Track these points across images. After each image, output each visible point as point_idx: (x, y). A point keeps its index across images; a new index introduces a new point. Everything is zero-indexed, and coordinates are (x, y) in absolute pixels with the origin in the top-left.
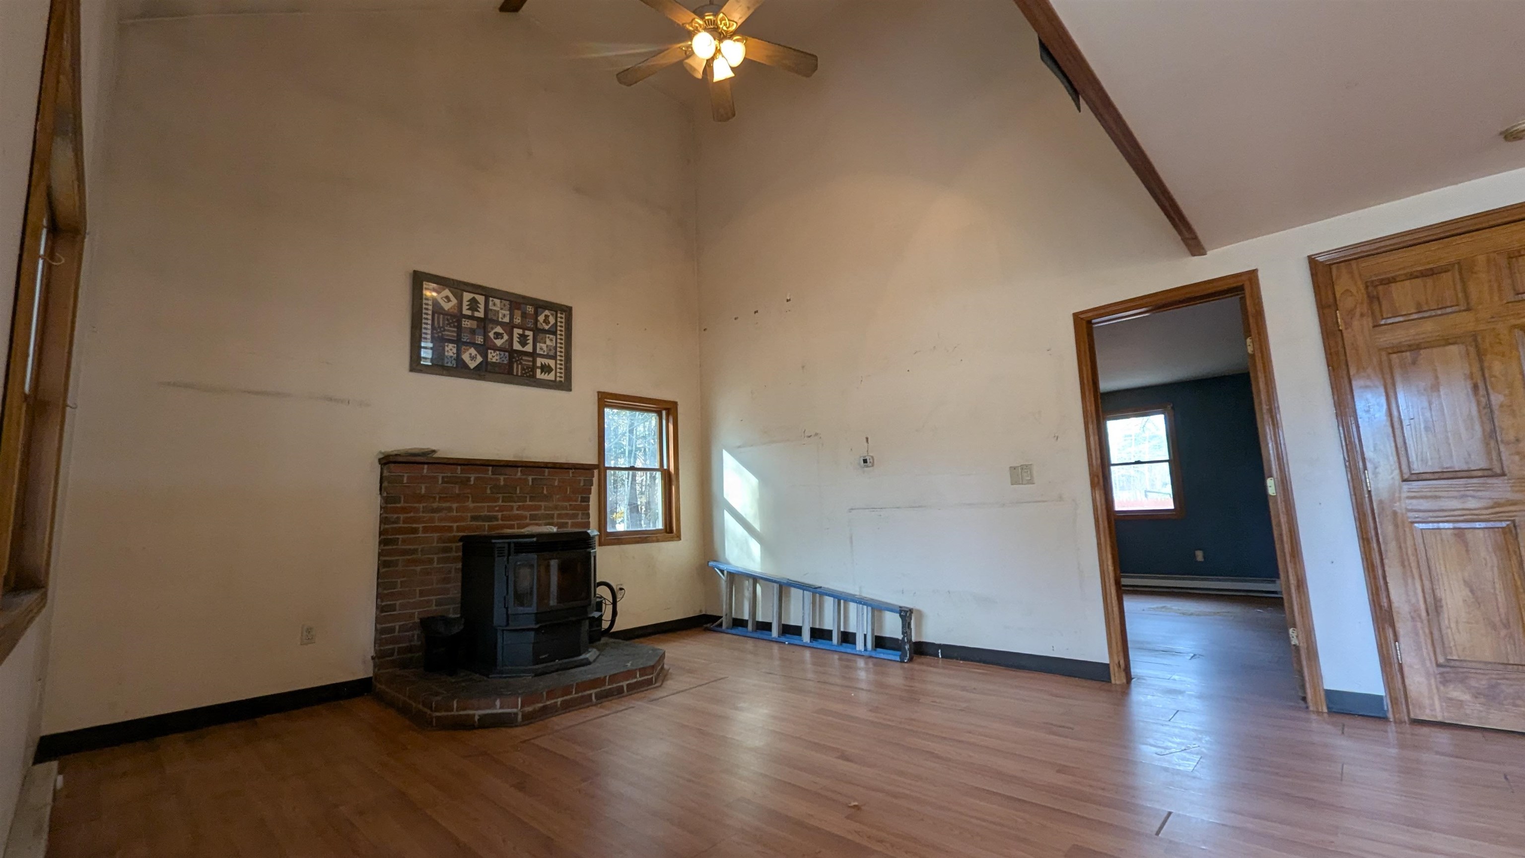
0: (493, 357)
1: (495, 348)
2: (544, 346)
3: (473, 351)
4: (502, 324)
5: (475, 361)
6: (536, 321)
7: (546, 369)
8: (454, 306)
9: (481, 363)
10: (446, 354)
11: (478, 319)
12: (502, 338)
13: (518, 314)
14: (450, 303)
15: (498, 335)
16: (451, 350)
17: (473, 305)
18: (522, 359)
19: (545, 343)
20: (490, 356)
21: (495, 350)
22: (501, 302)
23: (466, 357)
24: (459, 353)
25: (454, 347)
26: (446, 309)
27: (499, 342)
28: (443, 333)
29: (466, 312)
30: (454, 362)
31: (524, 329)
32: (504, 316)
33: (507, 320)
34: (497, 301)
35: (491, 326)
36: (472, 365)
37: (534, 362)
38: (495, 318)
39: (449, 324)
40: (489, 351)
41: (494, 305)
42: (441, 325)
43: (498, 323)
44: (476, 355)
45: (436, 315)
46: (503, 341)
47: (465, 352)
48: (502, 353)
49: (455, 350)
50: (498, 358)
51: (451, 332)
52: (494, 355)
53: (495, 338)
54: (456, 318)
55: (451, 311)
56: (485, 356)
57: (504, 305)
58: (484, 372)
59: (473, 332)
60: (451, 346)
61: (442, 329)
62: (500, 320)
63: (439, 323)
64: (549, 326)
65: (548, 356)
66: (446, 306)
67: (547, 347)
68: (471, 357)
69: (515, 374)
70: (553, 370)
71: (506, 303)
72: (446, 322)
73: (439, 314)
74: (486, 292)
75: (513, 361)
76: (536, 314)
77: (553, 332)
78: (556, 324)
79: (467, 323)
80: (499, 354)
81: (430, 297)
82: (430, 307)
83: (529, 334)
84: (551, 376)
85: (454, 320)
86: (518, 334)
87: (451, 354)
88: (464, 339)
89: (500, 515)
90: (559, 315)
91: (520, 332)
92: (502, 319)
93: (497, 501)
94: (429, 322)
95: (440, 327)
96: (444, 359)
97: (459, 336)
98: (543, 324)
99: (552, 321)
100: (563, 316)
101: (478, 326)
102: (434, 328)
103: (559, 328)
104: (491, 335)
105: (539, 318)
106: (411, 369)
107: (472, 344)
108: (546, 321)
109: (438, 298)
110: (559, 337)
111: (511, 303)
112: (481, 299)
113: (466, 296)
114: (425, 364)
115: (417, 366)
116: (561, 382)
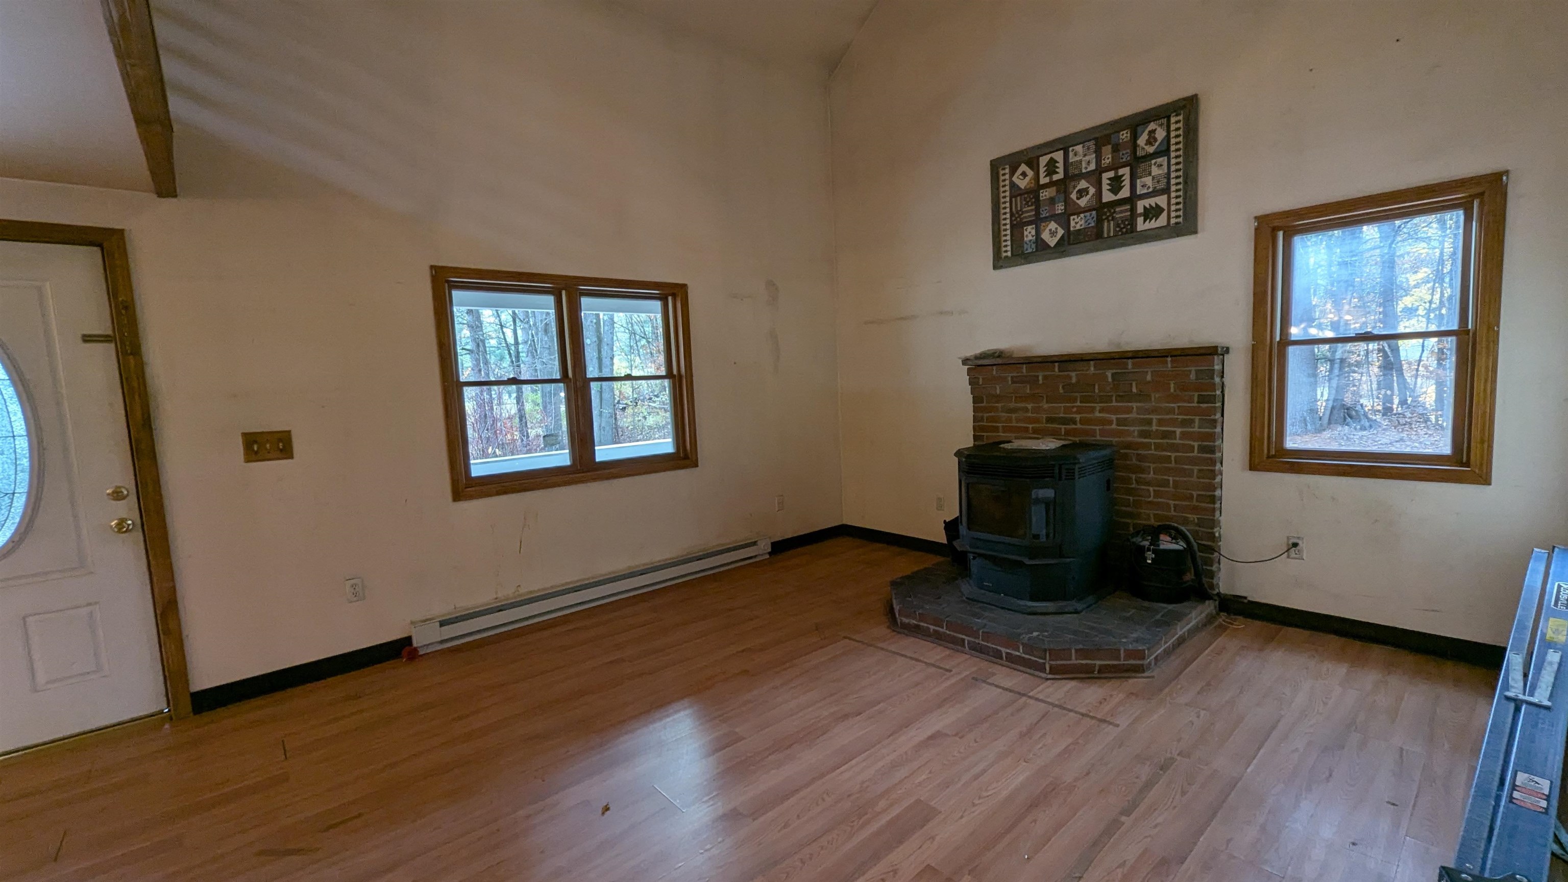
0: (1076, 223)
1: (1079, 211)
2: (1148, 180)
3: (1053, 225)
4: (1087, 176)
5: (1055, 236)
6: (1135, 146)
8: (1031, 180)
9: (1063, 237)
10: (1025, 239)
11: (1058, 182)
12: (1088, 193)
13: (1107, 151)
14: (1027, 178)
15: (1082, 193)
16: (1030, 233)
17: (1052, 167)
18: (1115, 212)
19: (1150, 174)
20: (1072, 223)
21: (1078, 214)
22: (1084, 147)
23: (1045, 236)
24: (1038, 233)
25: (1033, 228)
26: (1023, 188)
27: (1083, 202)
28: (1022, 216)
29: (1044, 180)
30: (1034, 246)
31: (1117, 168)
32: (1089, 163)
33: (1092, 167)
34: (1080, 148)
35: (1073, 184)
36: (1052, 242)
37: (1133, 209)
38: (1077, 172)
39: (1027, 203)
40: (1072, 218)
41: (1075, 154)
42: (1019, 209)
43: (1081, 176)
44: (1056, 229)
45: (1014, 199)
46: (1089, 197)
47: (1045, 230)
48: (1088, 214)
49: (1033, 232)
50: (1083, 222)
51: (1029, 213)
52: (1078, 220)
53: (1078, 199)
54: (1034, 192)
55: (1028, 187)
56: (1066, 225)
57: (1088, 149)
58: (1066, 246)
59: (1052, 201)
60: (1029, 227)
61: (1020, 213)
62: (1084, 171)
63: (1017, 207)
64: (1157, 144)
65: (1155, 193)
66: (1022, 184)
67: (1153, 178)
68: (1052, 233)
69: (1106, 236)
70: (1163, 210)
71: (1091, 144)
72: (1024, 203)
73: (1016, 197)
74: (1064, 144)
75: (1103, 220)
76: (1135, 137)
77: (1164, 151)
78: (1168, 137)
79: (1045, 194)
80: (1085, 217)
81: (1007, 182)
82: (1008, 194)
83: (1125, 171)
84: (1162, 221)
85: (1032, 196)
86: (1109, 179)
87: (1030, 238)
88: (1044, 214)
89: (1078, 417)
90: (1173, 120)
91: (1111, 174)
92: (1086, 168)
93: (1075, 400)
94: (1008, 210)
95: (1017, 212)
96: (1023, 247)
97: (1038, 213)
98: (1146, 147)
99: (1160, 134)
100: (1181, 118)
101: (1058, 191)
102: (1012, 215)
103: (1173, 141)
104: (1074, 196)
105: (1139, 142)
106: (995, 267)
107: (1052, 217)
108: (1151, 141)
109: (1015, 179)
110: (1173, 155)
111: (1097, 139)
112: (1059, 156)
113: (1044, 160)
114: (1006, 257)
115: (999, 262)
116: (1177, 224)
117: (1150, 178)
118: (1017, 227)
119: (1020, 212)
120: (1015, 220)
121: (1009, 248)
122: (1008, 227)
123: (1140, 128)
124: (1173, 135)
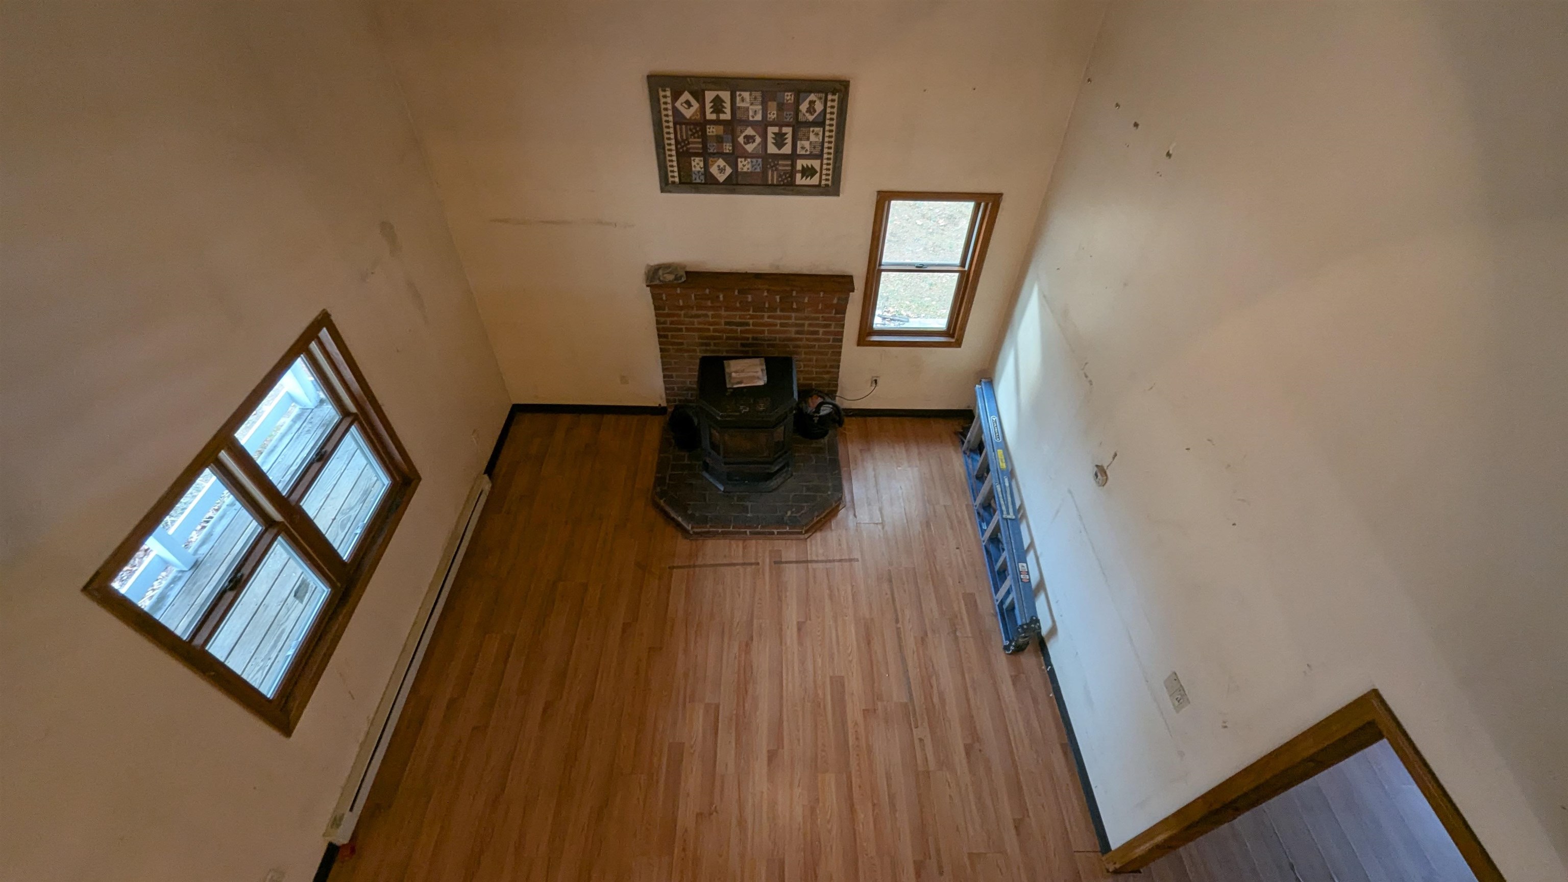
0: (744, 166)
1: (746, 155)
2: (806, 144)
3: (721, 162)
4: (753, 124)
5: (724, 173)
6: (797, 111)
7: (808, 172)
8: (696, 111)
9: (731, 174)
10: (693, 169)
11: (725, 122)
12: (754, 141)
13: (772, 107)
14: (691, 108)
15: (749, 139)
16: (698, 164)
17: (718, 105)
18: (778, 164)
19: (808, 139)
20: (740, 165)
21: (746, 158)
22: (751, 95)
23: (714, 170)
24: (706, 166)
25: (701, 161)
26: (688, 117)
27: (750, 148)
28: (688, 146)
29: (710, 116)
30: (702, 177)
31: (781, 126)
32: (755, 113)
33: (759, 117)
34: (746, 95)
35: (739, 128)
36: (721, 178)
37: (793, 165)
38: (744, 118)
39: (693, 134)
40: (739, 160)
41: (743, 100)
42: (685, 137)
43: (747, 123)
44: (725, 166)
45: (678, 127)
46: (755, 145)
47: (713, 165)
48: (754, 160)
49: (702, 164)
50: (749, 166)
51: (696, 144)
52: (745, 163)
53: (745, 143)
54: (700, 125)
55: (693, 118)
56: (734, 165)
57: (755, 98)
58: (734, 184)
59: (719, 139)
60: (697, 159)
61: (686, 142)
62: (751, 119)
63: (682, 136)
64: (816, 115)
65: (811, 156)
66: (688, 113)
67: (811, 143)
68: (720, 170)
69: (770, 183)
70: (817, 172)
71: (758, 93)
72: (690, 133)
73: (681, 124)
74: (732, 85)
75: (768, 169)
76: (797, 103)
77: (820, 122)
78: (824, 111)
79: (712, 130)
80: (752, 162)
81: (669, 106)
82: (671, 119)
83: (788, 130)
84: (815, 180)
85: (698, 129)
86: (774, 133)
87: (698, 169)
88: (711, 150)
90: (830, 97)
91: (775, 129)
92: (753, 117)
94: (672, 136)
96: (691, 176)
97: (705, 147)
98: (807, 115)
99: (819, 107)
100: (836, 97)
101: (725, 131)
102: (677, 142)
103: (828, 116)
104: (741, 140)
105: (801, 107)
106: (662, 191)
107: (721, 154)
108: (811, 110)
109: (678, 104)
110: (827, 128)
111: (763, 92)
112: (726, 95)
113: (710, 96)
114: (673, 183)
115: (666, 185)
116: (827, 185)
117: (808, 142)
118: (684, 156)
120: (681, 148)
121: (676, 174)
122: (674, 153)
123: (802, 95)
124: (829, 110)
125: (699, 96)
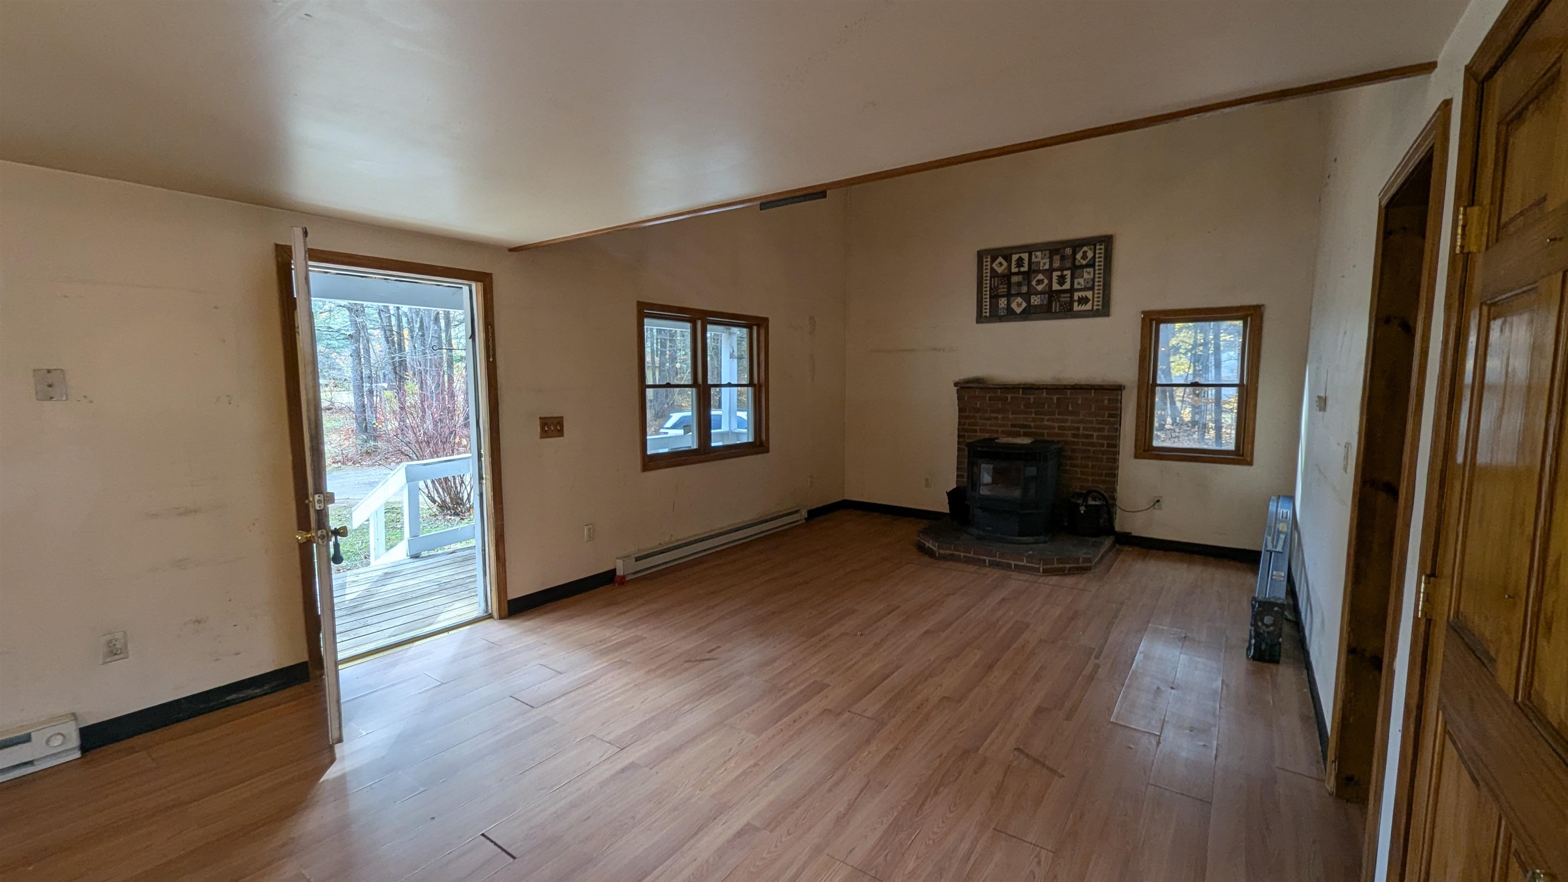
0: (1035, 300)
1: (1037, 293)
2: (1081, 281)
3: (1019, 300)
4: (1044, 272)
5: (1021, 307)
6: (1075, 259)
7: (1083, 301)
8: (1005, 268)
9: (1025, 308)
10: (1000, 306)
11: (1024, 273)
12: (1043, 283)
13: (1057, 258)
14: (1003, 267)
15: (1040, 282)
16: (1003, 302)
17: (1020, 262)
18: (1060, 297)
19: (1083, 277)
20: (1032, 300)
21: (1036, 295)
22: (1042, 253)
23: (1014, 306)
24: (1009, 304)
25: (1005, 300)
26: (1000, 272)
27: (1040, 287)
28: (998, 291)
29: (1014, 270)
30: (1005, 311)
31: (1063, 270)
32: (1045, 264)
33: (1047, 267)
34: (1039, 254)
35: (1033, 275)
36: (1019, 310)
37: (1072, 297)
38: (1037, 268)
39: (1003, 283)
41: (1036, 257)
43: (1040, 271)
44: (1022, 302)
45: (992, 279)
46: (1043, 285)
47: (1013, 302)
48: (1043, 296)
49: (1006, 303)
50: (1039, 300)
51: (1003, 290)
52: (1036, 298)
53: (1037, 285)
54: (1007, 276)
55: (1003, 273)
56: (1028, 301)
57: (1045, 255)
58: (1028, 314)
59: (1019, 284)
60: (1003, 299)
62: (1041, 268)
63: (994, 284)
64: (1087, 260)
65: (1085, 289)
66: (1000, 270)
67: (1084, 280)
68: (1018, 305)
69: (1053, 311)
70: (1089, 300)
71: (1047, 253)
72: (1000, 282)
73: (994, 277)
74: (1030, 249)
75: (1052, 302)
76: (1074, 253)
77: (1091, 265)
78: (1094, 257)
79: (1015, 279)
80: (1040, 297)
81: (988, 266)
82: (988, 274)
83: (1068, 273)
84: (1088, 307)
85: (1005, 279)
86: (1057, 276)
87: (1003, 305)
88: (1013, 292)
89: (1032, 424)
90: (1098, 247)
91: (1059, 273)
92: (1043, 267)
93: (1031, 413)
94: (988, 286)
95: (995, 287)
96: (998, 311)
97: (1010, 290)
98: (1082, 261)
99: (1090, 255)
100: (1102, 247)
101: (1023, 279)
102: (990, 289)
103: (1097, 260)
104: (1034, 283)
105: (1077, 257)
106: (978, 322)
107: (1019, 294)
108: (1084, 257)
109: (994, 265)
110: (1097, 268)
111: (1050, 250)
112: (1025, 256)
113: (1015, 257)
114: (986, 316)
115: (980, 319)
116: (1098, 310)
117: (1083, 280)
118: (994, 297)
119: (997, 288)
120: (993, 293)
121: (988, 311)
122: (988, 296)
123: (1078, 249)
124: (1097, 256)
125: (1008, 258)
